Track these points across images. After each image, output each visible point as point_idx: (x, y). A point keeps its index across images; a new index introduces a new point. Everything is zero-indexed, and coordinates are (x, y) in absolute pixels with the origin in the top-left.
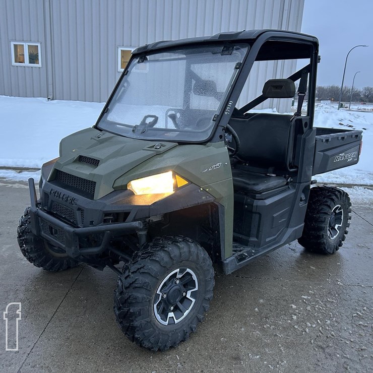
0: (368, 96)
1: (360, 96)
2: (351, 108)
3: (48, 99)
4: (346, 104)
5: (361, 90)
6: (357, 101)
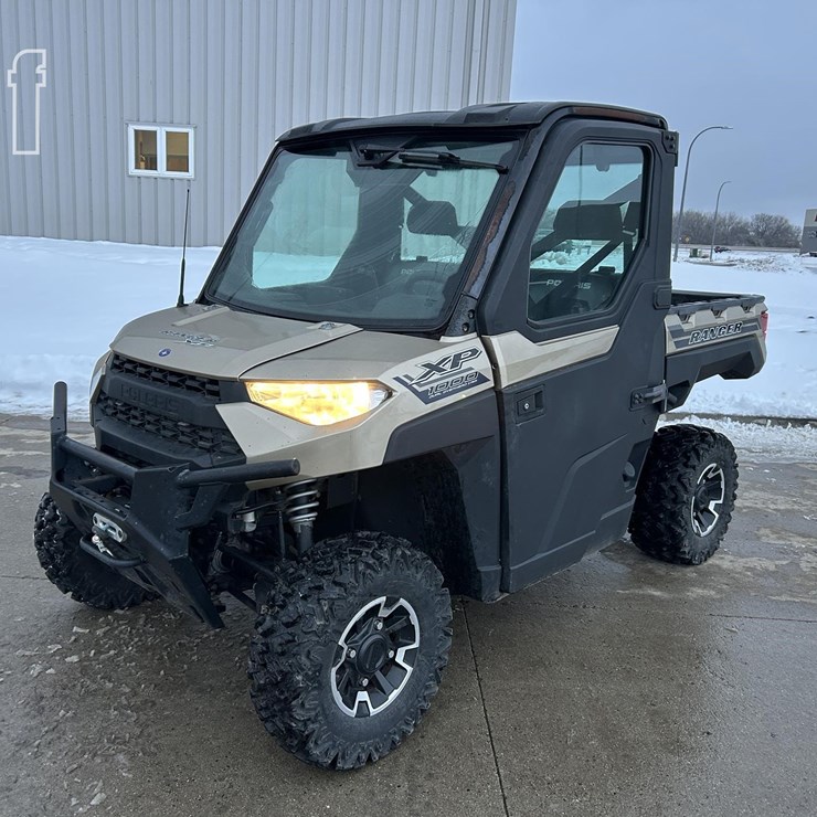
0: (763, 233)
1: (748, 233)
2: (713, 257)
4: (705, 251)
5: (750, 220)
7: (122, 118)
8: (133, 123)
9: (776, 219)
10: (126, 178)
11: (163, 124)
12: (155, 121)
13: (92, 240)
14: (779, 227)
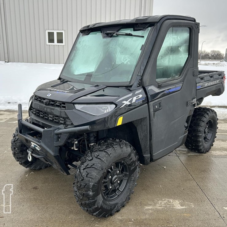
0: (213, 56)
1: (209, 55)
2: (201, 63)
3: (5, 62)
5: (210, 52)
6: (207, 58)
7: (44, 29)
8: (48, 30)
9: (217, 51)
10: (46, 45)
11: (56, 30)
12: (53, 29)
13: (37, 63)
14: (218, 54)
